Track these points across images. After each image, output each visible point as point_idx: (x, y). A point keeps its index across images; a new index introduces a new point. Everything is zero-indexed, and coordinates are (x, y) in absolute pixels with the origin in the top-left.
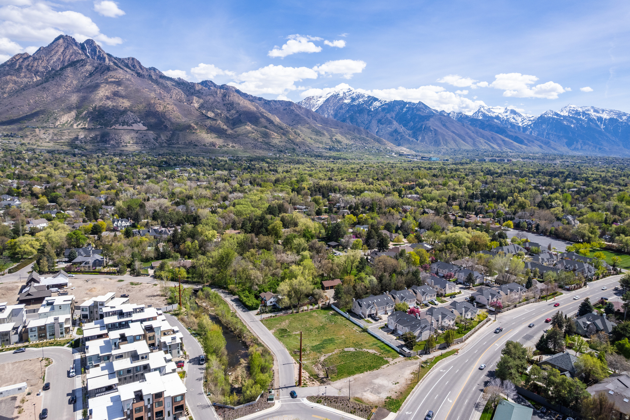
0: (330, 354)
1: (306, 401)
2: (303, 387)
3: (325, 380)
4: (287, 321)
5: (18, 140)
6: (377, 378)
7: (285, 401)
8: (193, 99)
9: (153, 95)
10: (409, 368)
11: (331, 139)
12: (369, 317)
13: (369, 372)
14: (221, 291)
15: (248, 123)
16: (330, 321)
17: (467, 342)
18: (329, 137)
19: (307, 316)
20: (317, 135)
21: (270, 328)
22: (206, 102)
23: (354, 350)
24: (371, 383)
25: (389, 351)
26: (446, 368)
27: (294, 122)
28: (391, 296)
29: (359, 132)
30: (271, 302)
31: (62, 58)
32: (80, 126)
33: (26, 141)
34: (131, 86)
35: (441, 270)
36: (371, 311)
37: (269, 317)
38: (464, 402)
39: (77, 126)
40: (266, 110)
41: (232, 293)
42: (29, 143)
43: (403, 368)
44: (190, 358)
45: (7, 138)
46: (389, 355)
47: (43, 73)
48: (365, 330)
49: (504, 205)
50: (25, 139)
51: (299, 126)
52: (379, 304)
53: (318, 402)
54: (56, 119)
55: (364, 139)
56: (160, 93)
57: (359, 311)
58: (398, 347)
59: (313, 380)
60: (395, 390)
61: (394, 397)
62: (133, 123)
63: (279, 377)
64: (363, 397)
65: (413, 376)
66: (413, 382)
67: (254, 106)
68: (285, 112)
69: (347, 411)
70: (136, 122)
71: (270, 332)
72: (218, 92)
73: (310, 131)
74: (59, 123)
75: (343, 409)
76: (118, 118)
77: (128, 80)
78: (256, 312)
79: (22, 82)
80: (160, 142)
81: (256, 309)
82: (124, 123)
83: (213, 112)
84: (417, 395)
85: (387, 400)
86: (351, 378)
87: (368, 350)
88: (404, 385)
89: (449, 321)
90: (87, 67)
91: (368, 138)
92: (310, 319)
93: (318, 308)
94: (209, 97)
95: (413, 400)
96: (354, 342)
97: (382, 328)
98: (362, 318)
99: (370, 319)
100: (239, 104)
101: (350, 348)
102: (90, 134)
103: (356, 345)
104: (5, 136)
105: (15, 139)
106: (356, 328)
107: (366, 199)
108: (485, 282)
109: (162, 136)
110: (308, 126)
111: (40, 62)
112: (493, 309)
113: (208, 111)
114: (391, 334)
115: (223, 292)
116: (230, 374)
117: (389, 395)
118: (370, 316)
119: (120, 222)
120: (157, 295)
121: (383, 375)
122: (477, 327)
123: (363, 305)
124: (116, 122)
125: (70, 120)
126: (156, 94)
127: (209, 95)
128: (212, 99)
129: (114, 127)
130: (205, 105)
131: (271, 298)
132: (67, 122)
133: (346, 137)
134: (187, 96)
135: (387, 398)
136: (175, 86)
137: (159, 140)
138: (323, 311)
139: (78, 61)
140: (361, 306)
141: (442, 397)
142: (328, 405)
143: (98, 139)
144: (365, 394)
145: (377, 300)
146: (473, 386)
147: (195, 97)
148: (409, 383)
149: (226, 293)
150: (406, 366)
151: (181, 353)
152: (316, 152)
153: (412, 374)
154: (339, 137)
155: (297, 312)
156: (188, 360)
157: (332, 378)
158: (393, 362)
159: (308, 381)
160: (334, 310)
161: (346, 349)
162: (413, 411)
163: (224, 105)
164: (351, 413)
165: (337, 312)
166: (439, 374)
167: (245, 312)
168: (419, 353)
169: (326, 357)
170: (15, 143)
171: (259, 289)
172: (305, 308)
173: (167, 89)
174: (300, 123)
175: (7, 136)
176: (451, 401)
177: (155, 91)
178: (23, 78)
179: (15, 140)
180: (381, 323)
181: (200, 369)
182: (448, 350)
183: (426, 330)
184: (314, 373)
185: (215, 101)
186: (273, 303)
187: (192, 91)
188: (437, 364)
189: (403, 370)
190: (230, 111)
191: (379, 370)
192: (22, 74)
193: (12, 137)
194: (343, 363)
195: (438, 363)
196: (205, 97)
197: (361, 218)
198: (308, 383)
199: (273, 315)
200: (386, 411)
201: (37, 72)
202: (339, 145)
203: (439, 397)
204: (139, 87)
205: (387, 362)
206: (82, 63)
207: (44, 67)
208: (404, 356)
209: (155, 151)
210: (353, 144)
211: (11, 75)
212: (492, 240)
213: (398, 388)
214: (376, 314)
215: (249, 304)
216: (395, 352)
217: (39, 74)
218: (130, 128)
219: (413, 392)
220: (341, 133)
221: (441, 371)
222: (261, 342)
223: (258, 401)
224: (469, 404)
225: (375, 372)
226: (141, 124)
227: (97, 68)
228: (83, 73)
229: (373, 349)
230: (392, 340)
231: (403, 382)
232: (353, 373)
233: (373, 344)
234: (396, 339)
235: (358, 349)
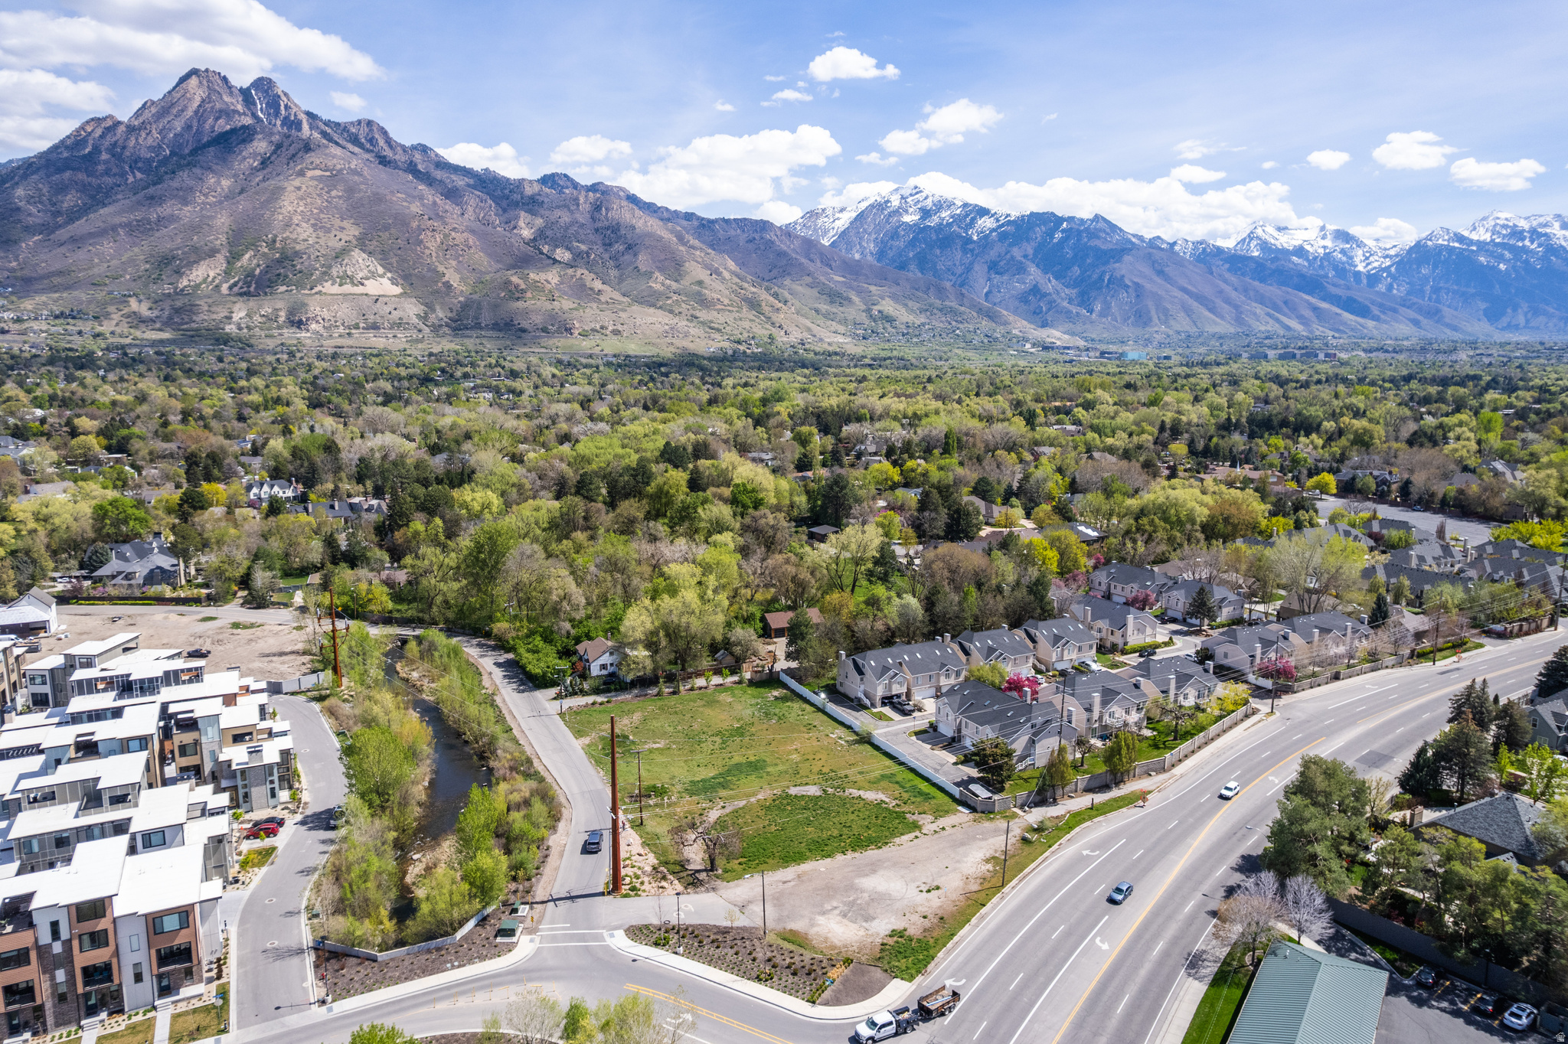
0: (742, 803)
1: (620, 941)
2: (626, 896)
3: (703, 876)
4: (637, 717)
5: (87, 327)
6: (874, 871)
7: (554, 939)
8: (517, 218)
9: (415, 208)
10: (983, 844)
11: (868, 311)
12: (884, 704)
13: (850, 855)
14: (475, 641)
15: (657, 274)
16: (767, 714)
17: (1178, 770)
18: (863, 307)
19: (699, 703)
20: (832, 302)
21: (578, 733)
22: (550, 225)
23: (818, 793)
24: (851, 887)
25: (927, 797)
26: (1101, 845)
27: (775, 272)
28: (956, 647)
29: (941, 292)
30: (603, 667)
31: (195, 124)
32: (236, 289)
33: (106, 328)
34: (363, 187)
35: (1119, 588)
36: (889, 687)
37: (586, 705)
38: (1149, 947)
39: (230, 288)
40: (703, 242)
41: (502, 645)
42: (112, 333)
43: (962, 844)
44: (309, 812)
45: (62, 321)
46: (926, 806)
47: (149, 161)
48: (866, 740)
49: (1312, 442)
50: (105, 323)
51: (787, 282)
52: (915, 668)
53: (656, 944)
54: (178, 273)
55: (952, 311)
56: (435, 203)
57: (856, 687)
58: (958, 784)
59: (664, 878)
60: (923, 910)
61: (914, 931)
62: (367, 278)
63: (557, 869)
64: (813, 931)
65: (990, 867)
66: (987, 885)
67: (672, 232)
68: (751, 246)
69: (745, 975)
70: (373, 275)
71: (577, 745)
72: (582, 200)
73: (814, 292)
74: (185, 283)
75: (735, 968)
76: (330, 267)
77: (355, 172)
78: (552, 692)
79: (99, 186)
80: (433, 325)
81: (553, 684)
82: (345, 279)
83: (568, 248)
84: (992, 925)
85: (891, 941)
86: (790, 872)
87: (861, 793)
88: (954, 896)
89: (1127, 712)
90: (255, 143)
91: (963, 309)
92: (708, 711)
93: (740, 682)
94: (558, 213)
95: (979, 939)
96: (826, 770)
97: (917, 734)
98: (865, 707)
99: (887, 710)
100: (633, 228)
101: (807, 788)
102: (260, 307)
103: (827, 778)
104: (57, 317)
105: (79, 323)
106: (840, 731)
107: (934, 433)
108: (1246, 616)
109: (438, 307)
110: (808, 280)
111: (144, 135)
112: (1268, 684)
113: (557, 246)
114: (944, 748)
115: (480, 645)
116: (415, 857)
117: (899, 925)
118: (889, 701)
119: (266, 488)
120: (293, 653)
121: (895, 864)
122: (1213, 730)
123: (867, 670)
124: (326, 275)
125: (212, 274)
126: (423, 205)
127: (558, 207)
128: (565, 218)
129: (319, 288)
130: (549, 233)
131: (604, 653)
132: (205, 280)
133: (906, 305)
134: (505, 211)
135: (893, 934)
136: (474, 187)
137: (432, 318)
138: (751, 691)
139: (233, 131)
140: (860, 672)
141: (1076, 934)
142: (689, 954)
143: (282, 319)
144: (821, 920)
145: (912, 654)
146: (1185, 900)
147: (522, 214)
148: (975, 887)
149: (489, 646)
150: (974, 839)
151: (284, 795)
152: (829, 344)
153: (987, 861)
154: (888, 306)
155: (674, 693)
156: (299, 817)
157: (726, 871)
158: (934, 827)
159: (646, 879)
160: (785, 686)
161: (794, 791)
162: (971, 978)
163: (597, 230)
164: (758, 979)
165: (793, 691)
166: (1080, 861)
167: (523, 691)
168: (1019, 802)
169: (728, 810)
170: (80, 333)
171: (573, 632)
172: (700, 682)
173: (452, 194)
174: (789, 274)
175: (61, 316)
176: (1105, 947)
177: (421, 198)
178: (102, 175)
179: (80, 325)
180: (920, 721)
181: (324, 842)
182: (1115, 793)
183: (1050, 735)
184: (673, 858)
185: (574, 222)
186: (610, 669)
187: (516, 197)
188: (1073, 833)
189: (961, 850)
190: (610, 245)
191: (885, 849)
192: (101, 168)
193: (74, 318)
194: (773, 829)
195: (1077, 829)
196: (547, 213)
197: (913, 470)
198: (646, 886)
199: (600, 699)
200: (878, 974)
201: (136, 162)
202: (887, 325)
203: (1067, 934)
204: (382, 191)
205: (916, 826)
206: (244, 135)
207: (150, 148)
208: (973, 810)
209: (420, 346)
210: (923, 324)
211: (73, 169)
212: (1273, 514)
213: (934, 903)
214: (908, 695)
215: (536, 669)
216: (947, 799)
217: (140, 165)
218: (359, 290)
219: (983, 918)
220: (894, 297)
221: (1085, 853)
222: (540, 769)
223: (465, 938)
224: (1166, 954)
225: (872, 854)
226: (385, 281)
227: (279, 146)
228: (245, 158)
229: (877, 790)
230: (942, 765)
231: (953, 885)
232: (798, 858)
233: (883, 777)
234: (955, 764)
235: (830, 791)
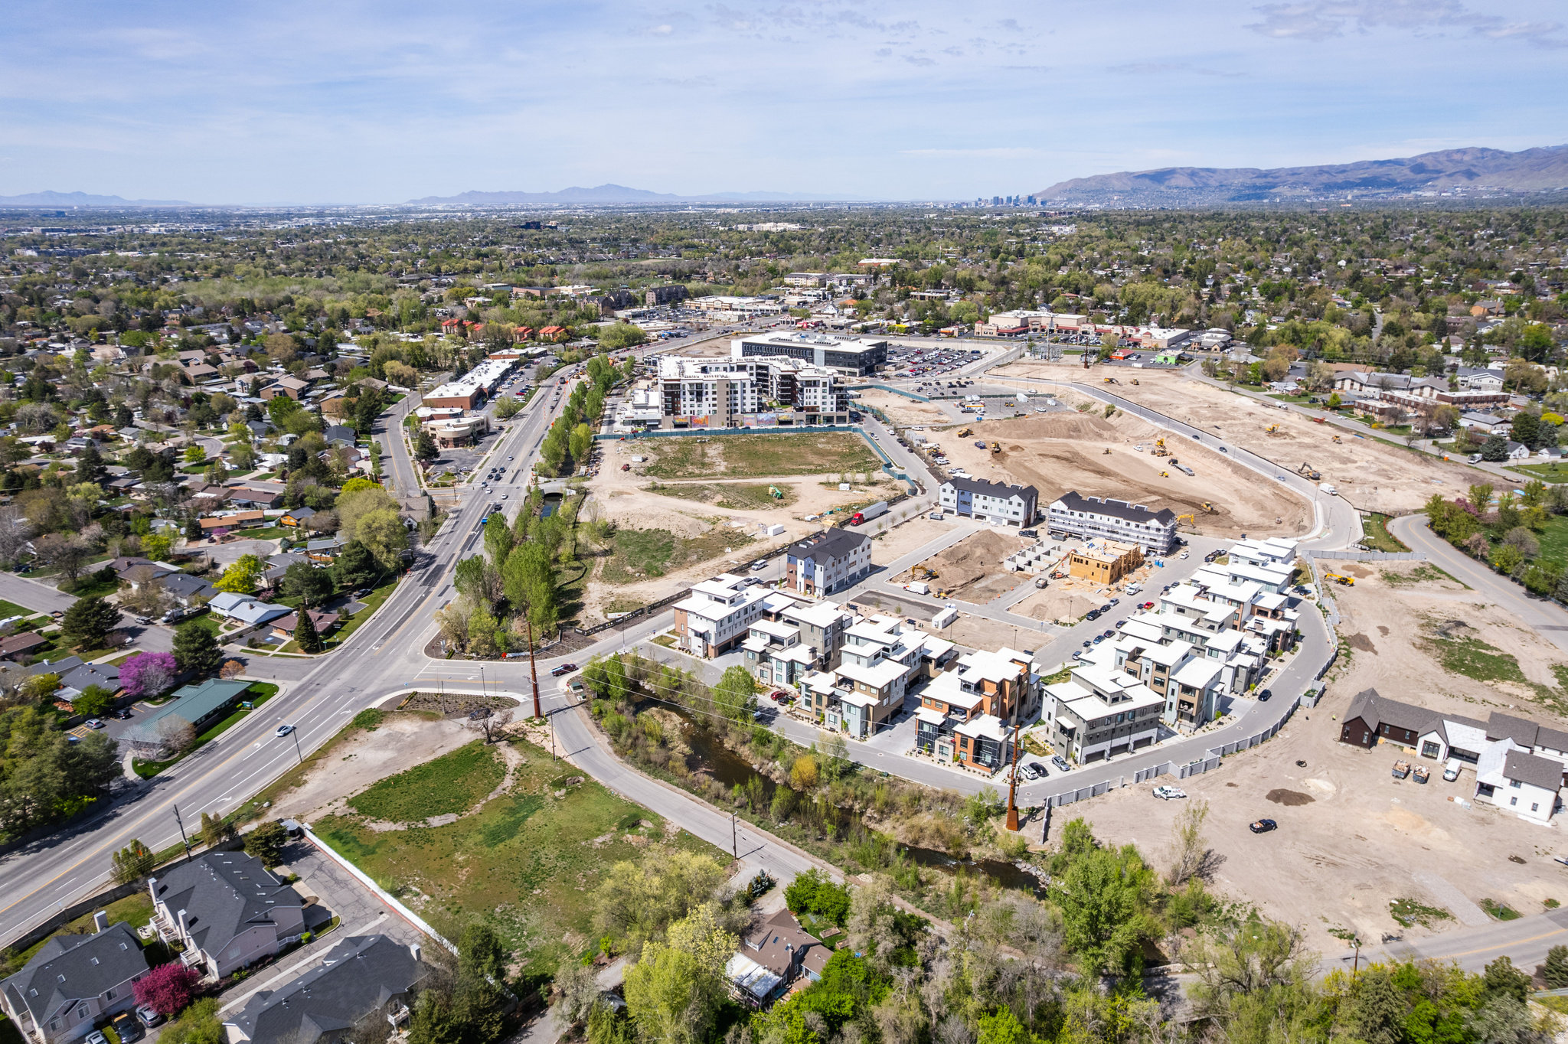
0: (491, 797)
1: (518, 696)
6: (384, 763)
10: (302, 797)
13: (401, 772)
23: (430, 820)
24: (399, 750)
25: (335, 836)
43: (318, 793)
46: (338, 825)
53: (499, 697)
59: (516, 730)
60: (356, 744)
61: (363, 733)
63: (584, 724)
64: (420, 723)
65: (304, 778)
66: (312, 764)
85: (376, 725)
86: (440, 753)
87: (394, 827)
88: (335, 754)
96: (427, 846)
101: (442, 823)
103: (425, 837)
117: (370, 733)
121: (370, 770)
144: (416, 730)
148: (320, 761)
150: (307, 800)
153: (305, 782)
157: (481, 743)
158: (336, 804)
161: (452, 817)
166: (238, 792)
169: (499, 788)
184: (520, 744)
189: (320, 789)
194: (460, 780)
198: (524, 724)
200: (386, 709)
205: (350, 803)
213: (348, 750)
219: (320, 743)
225: (385, 775)
229: (380, 834)
230: (313, 876)
231: (334, 762)
232: (436, 763)
233: (373, 852)
234: (297, 879)
235: (421, 825)
